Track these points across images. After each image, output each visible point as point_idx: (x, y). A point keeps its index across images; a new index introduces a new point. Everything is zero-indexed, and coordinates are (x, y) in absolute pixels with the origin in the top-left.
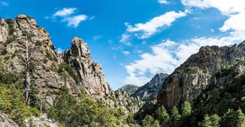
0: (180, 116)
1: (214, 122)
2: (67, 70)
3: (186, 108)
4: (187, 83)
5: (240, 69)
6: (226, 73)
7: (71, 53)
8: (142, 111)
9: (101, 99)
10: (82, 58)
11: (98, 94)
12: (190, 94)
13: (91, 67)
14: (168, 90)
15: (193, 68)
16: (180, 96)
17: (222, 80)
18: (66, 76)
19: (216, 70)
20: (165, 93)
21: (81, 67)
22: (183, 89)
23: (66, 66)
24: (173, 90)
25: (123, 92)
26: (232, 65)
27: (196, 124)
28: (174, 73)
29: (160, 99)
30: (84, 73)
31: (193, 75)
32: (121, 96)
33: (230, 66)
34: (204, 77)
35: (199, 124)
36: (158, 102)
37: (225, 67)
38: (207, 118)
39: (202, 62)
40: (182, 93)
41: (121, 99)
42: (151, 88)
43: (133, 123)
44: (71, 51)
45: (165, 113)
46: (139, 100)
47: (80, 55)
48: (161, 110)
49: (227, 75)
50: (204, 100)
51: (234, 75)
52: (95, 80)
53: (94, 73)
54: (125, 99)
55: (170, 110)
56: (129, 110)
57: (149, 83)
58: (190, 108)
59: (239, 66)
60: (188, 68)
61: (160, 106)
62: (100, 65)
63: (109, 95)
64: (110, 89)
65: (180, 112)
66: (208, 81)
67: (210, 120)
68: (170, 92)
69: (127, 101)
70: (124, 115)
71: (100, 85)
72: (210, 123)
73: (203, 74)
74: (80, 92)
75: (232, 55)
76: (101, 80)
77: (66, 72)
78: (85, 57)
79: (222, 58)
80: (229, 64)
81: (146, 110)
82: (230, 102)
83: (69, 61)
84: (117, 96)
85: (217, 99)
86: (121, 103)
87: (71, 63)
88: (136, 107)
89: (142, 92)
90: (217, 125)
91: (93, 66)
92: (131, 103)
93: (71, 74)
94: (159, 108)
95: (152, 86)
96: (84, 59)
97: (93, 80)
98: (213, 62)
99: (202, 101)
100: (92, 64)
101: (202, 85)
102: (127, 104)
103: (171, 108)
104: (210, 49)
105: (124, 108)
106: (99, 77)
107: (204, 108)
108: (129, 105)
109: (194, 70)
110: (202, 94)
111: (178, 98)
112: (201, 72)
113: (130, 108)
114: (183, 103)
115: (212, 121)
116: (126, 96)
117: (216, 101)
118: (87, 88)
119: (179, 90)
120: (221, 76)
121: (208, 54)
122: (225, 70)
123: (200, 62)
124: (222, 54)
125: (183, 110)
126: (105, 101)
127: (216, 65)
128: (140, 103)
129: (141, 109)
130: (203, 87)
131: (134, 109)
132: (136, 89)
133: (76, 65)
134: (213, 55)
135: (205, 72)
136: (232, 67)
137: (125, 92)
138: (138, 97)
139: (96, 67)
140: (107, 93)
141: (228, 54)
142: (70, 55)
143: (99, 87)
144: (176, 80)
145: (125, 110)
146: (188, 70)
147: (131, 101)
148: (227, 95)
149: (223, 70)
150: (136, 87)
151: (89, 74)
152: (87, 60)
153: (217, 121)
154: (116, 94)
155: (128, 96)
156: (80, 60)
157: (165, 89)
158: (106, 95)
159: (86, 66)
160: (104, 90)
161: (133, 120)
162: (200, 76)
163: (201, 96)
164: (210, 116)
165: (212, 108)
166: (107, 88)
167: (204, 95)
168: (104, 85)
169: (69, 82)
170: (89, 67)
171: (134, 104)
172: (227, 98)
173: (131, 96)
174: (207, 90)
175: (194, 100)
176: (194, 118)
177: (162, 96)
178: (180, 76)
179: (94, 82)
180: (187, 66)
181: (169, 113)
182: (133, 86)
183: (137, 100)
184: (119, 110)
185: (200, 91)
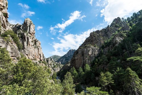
0: (84, 73)
1: (108, 78)
2: (13, 37)
3: (87, 68)
4: (86, 54)
5: (117, 40)
6: (108, 45)
7: (21, 28)
8: (62, 70)
9: (36, 63)
10: (29, 34)
11: (35, 59)
12: (88, 60)
13: (34, 42)
14: (76, 58)
15: (88, 45)
16: (83, 61)
17: (106, 50)
18: (10, 42)
19: (101, 44)
20: (75, 60)
21: (26, 39)
22: (84, 57)
23: (13, 34)
24: (79, 58)
25: (51, 59)
26: (111, 39)
27: (95, 79)
28: (79, 49)
29: (72, 63)
30: (27, 44)
31: (89, 49)
32: (50, 61)
33: (109, 40)
34: (95, 49)
35: (97, 78)
36: (71, 65)
37: (106, 41)
38: (102, 74)
39: (92, 41)
40: (84, 59)
41: (50, 63)
42: (67, 57)
43: (56, 78)
44: (22, 26)
45: (75, 72)
46: (60, 64)
47: (28, 32)
48: (73, 69)
49: (109, 46)
50: (97, 63)
51: (114, 45)
52: (35, 50)
53: (35, 45)
54: (52, 63)
55: (78, 69)
56: (54, 70)
57: (66, 55)
58: (89, 68)
59: (116, 38)
60: (86, 45)
61: (72, 67)
62: (40, 41)
63: (43, 61)
64: (43, 57)
65: (84, 71)
66: (98, 51)
67: (105, 76)
68: (77, 59)
69: (53, 65)
70: (51, 73)
71: (38, 54)
72: (105, 78)
73: (94, 48)
74: (20, 56)
75: (108, 33)
76: (38, 51)
77: (11, 38)
78: (31, 34)
79: (103, 37)
80: (109, 39)
81: (64, 69)
82: (117, 63)
83: (18, 33)
84: (47, 61)
85: (106, 62)
86: (50, 66)
87: (19, 35)
88: (59, 68)
89: (62, 59)
90: (111, 80)
91: (35, 42)
92: (55, 66)
93: (16, 41)
94: (72, 69)
95: (67, 56)
96: (30, 35)
97: (33, 50)
98: (98, 40)
99: (96, 63)
100: (35, 40)
101: (94, 54)
102: (53, 66)
103: (78, 68)
104: (95, 33)
105: (51, 69)
106: (38, 49)
107: (98, 68)
108: (54, 67)
109: (89, 46)
110: (95, 59)
111: (82, 63)
112: (92, 47)
113: (55, 69)
114: (85, 65)
115: (107, 77)
116: (53, 62)
117: (106, 63)
118: (27, 55)
119: (82, 58)
120: (105, 47)
121: (95, 36)
122: (106, 43)
123: (91, 42)
124: (102, 34)
125: (85, 69)
126: (39, 64)
127: (100, 42)
128: (61, 66)
129: (61, 69)
130: (95, 55)
131: (57, 69)
132: (59, 58)
133: (23, 38)
134: (97, 36)
135: (95, 47)
136: (111, 40)
137: (53, 59)
138: (60, 62)
139: (37, 42)
140: (41, 59)
141: (106, 33)
142: (20, 29)
143: (37, 55)
144: (80, 52)
145: (51, 70)
146: (85, 47)
147: (55, 65)
148: (114, 58)
149: (105, 43)
150: (59, 56)
151: (31, 45)
152: (32, 37)
153: (110, 77)
154: (47, 60)
155: (54, 62)
156: (27, 35)
157: (75, 57)
158: (40, 60)
159: (30, 40)
160: (39, 57)
161: (56, 76)
162: (92, 49)
163: (95, 60)
164: (104, 73)
165: (104, 68)
166: (42, 56)
167: (97, 60)
168: (40, 54)
169: (11, 46)
170: (32, 42)
171: (57, 66)
172: (114, 60)
173: (56, 61)
174: (98, 57)
175: (91, 63)
176: (93, 74)
177: (73, 61)
178: (82, 50)
179: (34, 51)
180: (85, 45)
181: (78, 71)
182: (57, 56)
183: (59, 63)
184: (48, 70)
185: (94, 58)
